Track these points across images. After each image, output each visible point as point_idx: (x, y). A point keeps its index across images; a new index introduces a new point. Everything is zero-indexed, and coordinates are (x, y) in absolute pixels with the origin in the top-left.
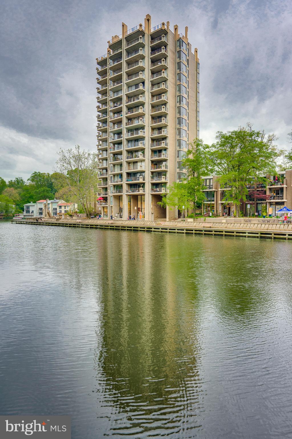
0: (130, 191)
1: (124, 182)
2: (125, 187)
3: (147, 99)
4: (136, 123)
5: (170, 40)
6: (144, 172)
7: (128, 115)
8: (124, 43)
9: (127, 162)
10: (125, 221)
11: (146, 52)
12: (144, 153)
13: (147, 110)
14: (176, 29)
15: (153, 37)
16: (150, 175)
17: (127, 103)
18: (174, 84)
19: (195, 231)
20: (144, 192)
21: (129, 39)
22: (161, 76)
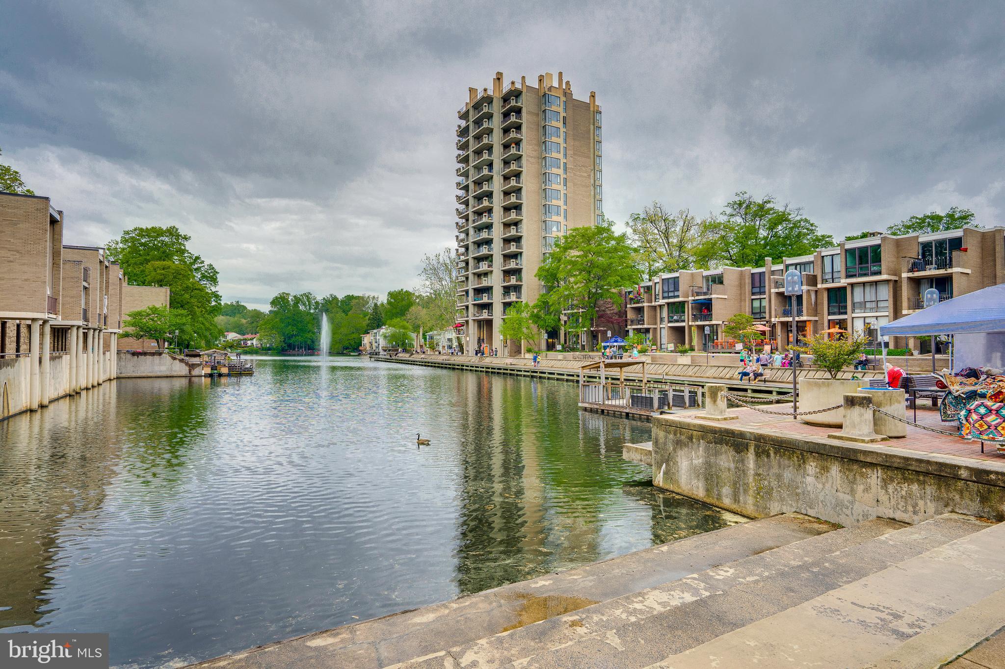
0: (477, 315)
1: (471, 301)
2: (471, 309)
3: (497, 186)
4: (485, 219)
5: (525, 103)
6: (491, 288)
7: (475, 209)
8: (471, 113)
9: (474, 274)
10: (469, 358)
11: (496, 123)
12: (491, 261)
13: (498, 202)
14: (540, 80)
15: (506, 99)
16: (501, 291)
17: (475, 192)
18: (538, 158)
19: (492, 368)
20: (492, 316)
21: (477, 106)
22: (510, 153)
